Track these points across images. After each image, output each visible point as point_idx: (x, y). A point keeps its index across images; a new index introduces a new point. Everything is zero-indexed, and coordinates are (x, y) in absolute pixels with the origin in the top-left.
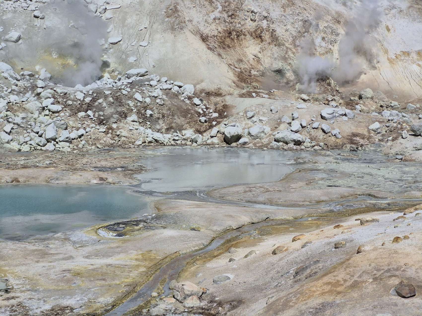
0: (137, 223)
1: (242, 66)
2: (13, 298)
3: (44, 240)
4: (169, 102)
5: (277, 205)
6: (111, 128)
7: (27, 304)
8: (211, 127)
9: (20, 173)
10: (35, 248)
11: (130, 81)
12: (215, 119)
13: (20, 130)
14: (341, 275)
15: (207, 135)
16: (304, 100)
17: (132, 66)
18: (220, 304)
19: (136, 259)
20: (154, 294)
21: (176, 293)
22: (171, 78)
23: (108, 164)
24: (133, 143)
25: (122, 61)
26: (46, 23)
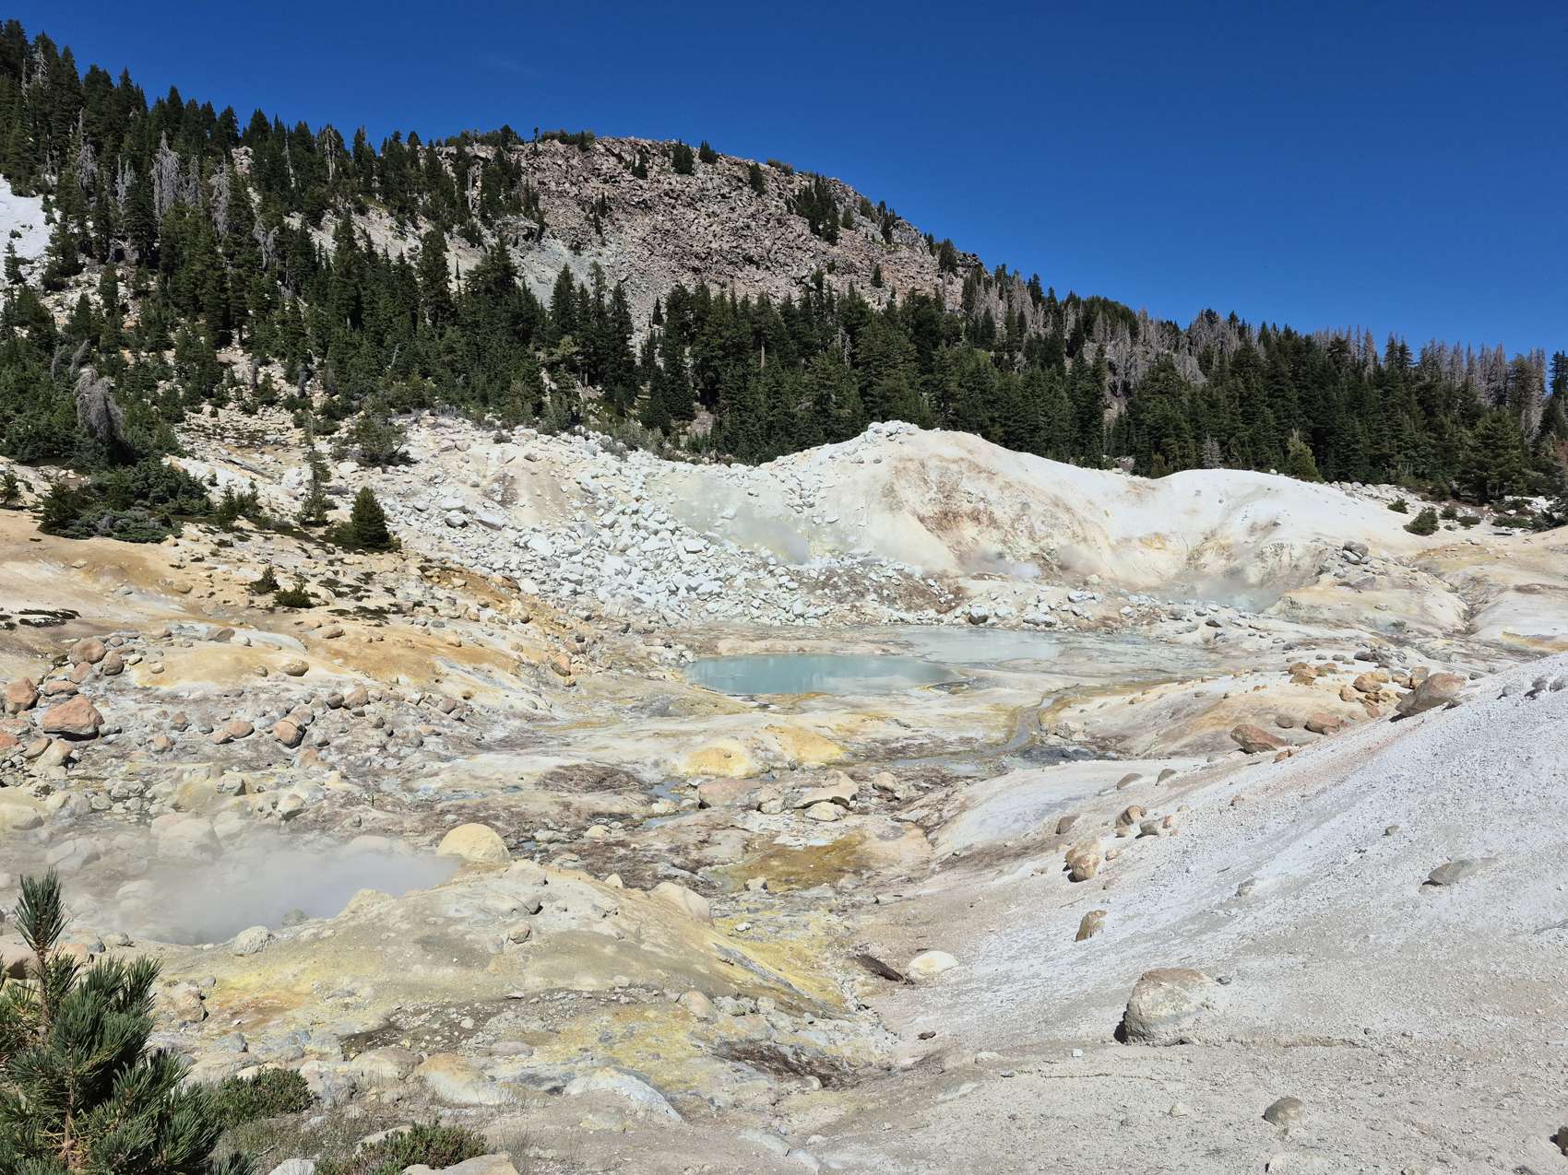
4: (903, 582)
6: (855, 606)
8: (952, 607)
11: (859, 560)
12: (953, 600)
22: (900, 559)
25: (842, 541)
26: (761, 501)
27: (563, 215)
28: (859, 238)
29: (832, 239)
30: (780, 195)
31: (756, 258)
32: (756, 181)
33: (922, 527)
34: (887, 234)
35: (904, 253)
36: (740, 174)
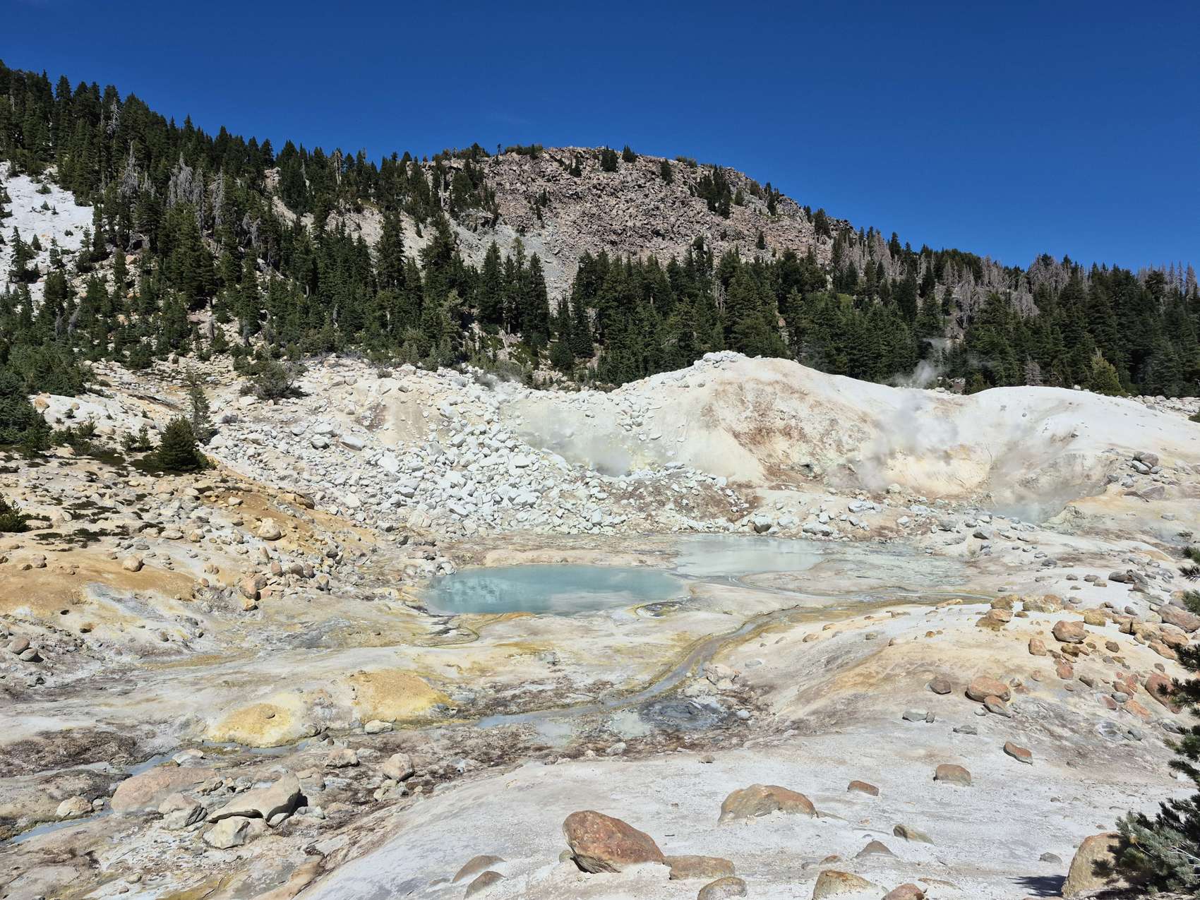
0: (673, 604)
1: (772, 461)
2: (559, 670)
3: (589, 616)
4: (703, 493)
5: (807, 593)
6: (650, 515)
7: (572, 677)
8: (743, 516)
9: (569, 554)
10: (580, 624)
11: (668, 472)
12: (746, 509)
13: (570, 515)
14: (873, 667)
15: (738, 524)
16: (832, 494)
17: (669, 460)
18: (752, 688)
19: (673, 639)
20: (689, 674)
21: (709, 674)
22: (706, 471)
23: (647, 548)
24: (670, 529)
25: (662, 455)
26: (596, 421)
27: (512, 207)
28: (748, 212)
29: (725, 214)
30: (685, 183)
31: (662, 232)
32: (666, 173)
33: (736, 442)
34: (772, 208)
35: (786, 222)
36: (654, 169)
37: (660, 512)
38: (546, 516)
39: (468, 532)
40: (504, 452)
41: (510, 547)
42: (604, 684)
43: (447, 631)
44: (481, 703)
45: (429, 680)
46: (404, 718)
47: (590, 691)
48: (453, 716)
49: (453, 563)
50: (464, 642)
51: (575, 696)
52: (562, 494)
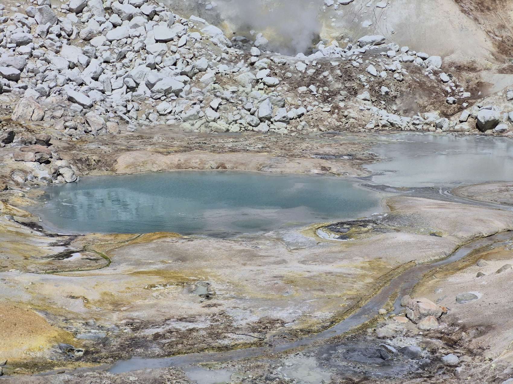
0: (365, 223)
1: (504, 34)
2: (215, 305)
3: (253, 239)
4: (408, 78)
6: (337, 107)
7: (231, 313)
8: (461, 109)
9: (228, 158)
10: (241, 248)
11: (363, 50)
12: (466, 100)
13: (229, 106)
15: (455, 119)
17: (365, 32)
18: (464, 328)
19: (362, 268)
20: (383, 311)
21: (409, 311)
23: (332, 151)
24: (364, 126)
25: (354, 26)
37: (350, 103)
38: (197, 107)
39: (93, 128)
40: (139, 20)
41: (149, 148)
42: (273, 322)
43: (68, 254)
44: (115, 343)
45: (47, 314)
46: (17, 360)
47: (254, 330)
48: (78, 359)
49: (74, 168)
50: (91, 268)
51: (235, 336)
52: (218, 79)
